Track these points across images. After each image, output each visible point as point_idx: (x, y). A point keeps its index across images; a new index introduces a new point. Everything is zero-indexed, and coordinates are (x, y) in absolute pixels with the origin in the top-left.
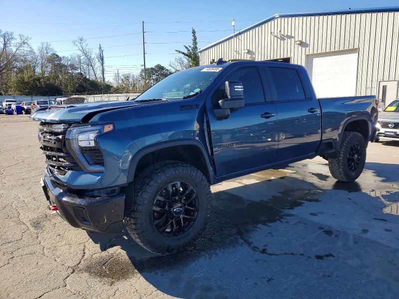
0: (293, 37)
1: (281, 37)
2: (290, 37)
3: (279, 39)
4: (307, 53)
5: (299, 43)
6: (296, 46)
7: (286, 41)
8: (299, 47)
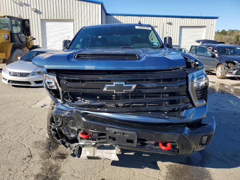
0: (29, 6)
1: (20, 4)
2: (27, 5)
3: (18, 5)
4: (42, 18)
5: (35, 10)
6: (33, 12)
7: (24, 7)
8: (35, 13)
